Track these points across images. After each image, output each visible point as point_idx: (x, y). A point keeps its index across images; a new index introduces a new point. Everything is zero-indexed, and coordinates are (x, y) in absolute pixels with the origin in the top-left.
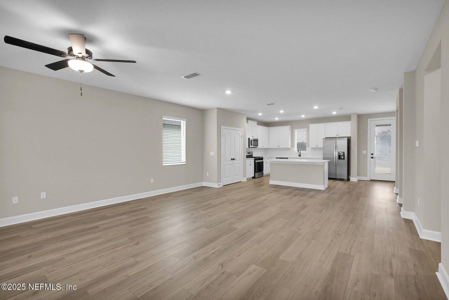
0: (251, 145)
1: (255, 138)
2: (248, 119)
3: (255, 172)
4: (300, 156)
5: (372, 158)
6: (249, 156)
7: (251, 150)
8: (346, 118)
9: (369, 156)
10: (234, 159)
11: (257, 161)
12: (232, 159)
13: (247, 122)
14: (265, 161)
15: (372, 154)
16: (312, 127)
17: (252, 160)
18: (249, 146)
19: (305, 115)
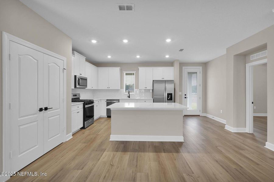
0: (79, 84)
1: (83, 76)
2: (74, 50)
3: (84, 121)
4: (129, 97)
5: (185, 98)
6: (76, 99)
7: (78, 91)
8: (170, 64)
9: (184, 96)
10: (46, 109)
11: (86, 106)
12: (41, 110)
13: (73, 53)
14: (95, 104)
15: (185, 95)
16: (142, 70)
17: (80, 105)
18: (75, 87)
19: (141, 56)
